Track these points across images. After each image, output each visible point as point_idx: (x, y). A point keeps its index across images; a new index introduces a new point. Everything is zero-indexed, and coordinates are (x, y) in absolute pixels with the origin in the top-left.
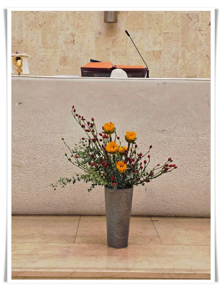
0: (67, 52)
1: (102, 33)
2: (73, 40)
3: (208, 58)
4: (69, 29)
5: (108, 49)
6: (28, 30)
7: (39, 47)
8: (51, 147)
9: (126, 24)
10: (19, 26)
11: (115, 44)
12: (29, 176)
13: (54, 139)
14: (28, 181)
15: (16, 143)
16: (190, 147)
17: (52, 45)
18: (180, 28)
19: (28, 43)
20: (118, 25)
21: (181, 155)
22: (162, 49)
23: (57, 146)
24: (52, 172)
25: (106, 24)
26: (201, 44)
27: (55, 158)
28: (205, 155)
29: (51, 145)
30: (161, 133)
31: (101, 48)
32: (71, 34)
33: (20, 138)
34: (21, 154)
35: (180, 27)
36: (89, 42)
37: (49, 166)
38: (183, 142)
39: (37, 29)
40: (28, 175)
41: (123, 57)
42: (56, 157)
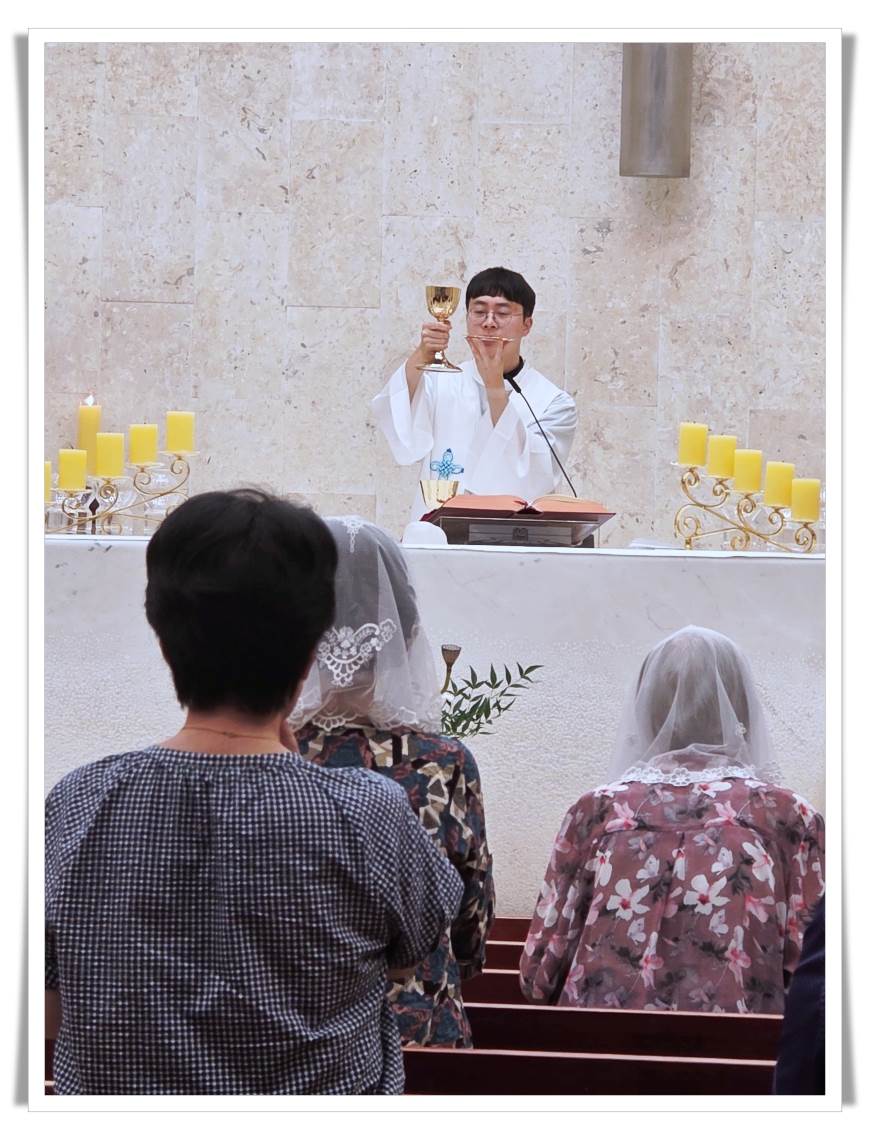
1: (613, 226)
2: (458, 260)
4: (437, 202)
5: (645, 308)
6: (223, 216)
7: (277, 302)
9: (745, 181)
10: (176, 196)
11: (683, 284)
17: (346, 289)
19: (217, 280)
25: (628, 183)
31: (610, 305)
32: (449, 232)
36: (543, 273)
39: (267, 209)
41: (726, 350)
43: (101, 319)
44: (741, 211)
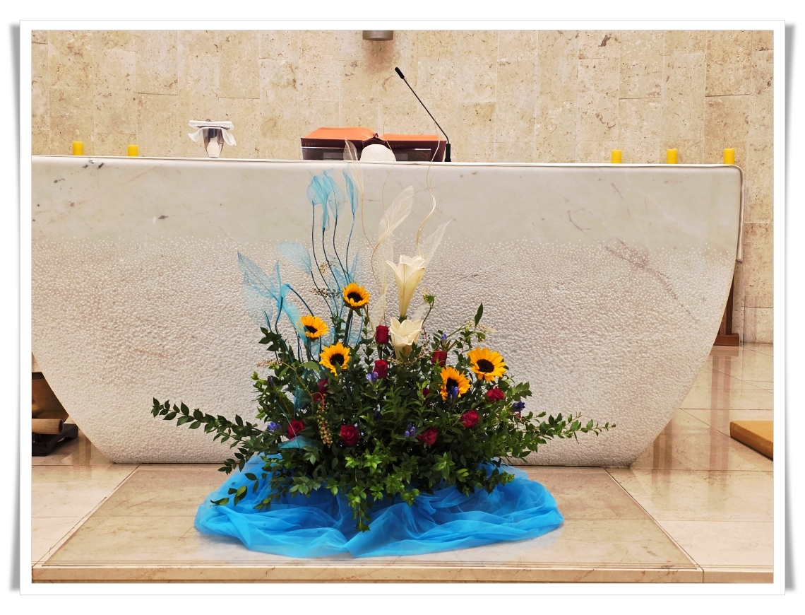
0: (279, 108)
1: (358, 64)
2: (292, 79)
3: (601, 119)
4: (283, 53)
5: (372, 100)
6: (190, 57)
7: (215, 95)
8: (230, 312)
9: (414, 44)
10: (169, 48)
11: (388, 89)
12: (183, 376)
13: (235, 295)
14: (180, 388)
15: (153, 305)
16: (530, 311)
17: (244, 90)
18: (536, 52)
19: (188, 85)
20: (396, 45)
21: (512, 329)
22: (495, 100)
23: (242, 310)
24: (233, 367)
25: (366, 43)
26: (583, 88)
27: (238, 336)
28: (563, 328)
29: (231, 307)
30: (469, 280)
31: (357, 98)
32: (288, 66)
33: (163, 293)
34: (165, 328)
35: (537, 49)
36: (329, 85)
37: (227, 355)
38: (515, 300)
39: (209, 55)
40: (179, 375)
41: (406, 117)
42: (241, 334)
43: (137, 101)
44: (412, 57)
